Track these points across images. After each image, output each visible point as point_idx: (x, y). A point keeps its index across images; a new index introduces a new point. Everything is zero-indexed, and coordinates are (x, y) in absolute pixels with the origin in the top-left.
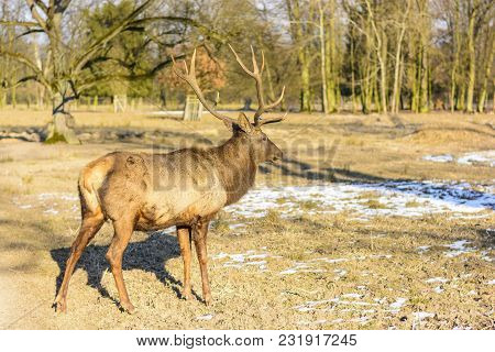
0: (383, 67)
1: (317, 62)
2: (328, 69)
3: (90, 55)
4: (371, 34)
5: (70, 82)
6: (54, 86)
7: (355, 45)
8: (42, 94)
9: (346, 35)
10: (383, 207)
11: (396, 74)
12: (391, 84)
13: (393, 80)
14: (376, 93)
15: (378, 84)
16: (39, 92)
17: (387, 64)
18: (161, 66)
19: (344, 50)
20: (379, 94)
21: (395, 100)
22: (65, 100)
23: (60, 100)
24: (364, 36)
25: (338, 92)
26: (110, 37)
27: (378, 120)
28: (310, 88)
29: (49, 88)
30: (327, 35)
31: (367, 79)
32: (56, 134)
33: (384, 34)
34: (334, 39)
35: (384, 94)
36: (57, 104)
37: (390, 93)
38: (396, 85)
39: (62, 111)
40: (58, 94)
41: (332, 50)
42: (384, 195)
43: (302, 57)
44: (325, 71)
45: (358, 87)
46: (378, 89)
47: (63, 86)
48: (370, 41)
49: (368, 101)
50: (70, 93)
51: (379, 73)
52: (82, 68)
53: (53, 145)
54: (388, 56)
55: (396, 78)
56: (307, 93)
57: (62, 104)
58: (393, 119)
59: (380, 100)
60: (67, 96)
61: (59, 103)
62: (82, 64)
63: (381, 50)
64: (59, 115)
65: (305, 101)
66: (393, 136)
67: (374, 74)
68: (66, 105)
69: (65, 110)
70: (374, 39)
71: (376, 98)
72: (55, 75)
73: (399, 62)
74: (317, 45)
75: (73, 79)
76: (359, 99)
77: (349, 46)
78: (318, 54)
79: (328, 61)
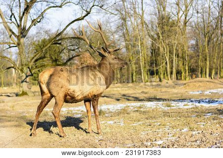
0: (168, 61)
1: (138, 59)
2: (143, 63)
3: (37, 56)
4: (161, 46)
5: (29, 68)
6: (22, 70)
7: (155, 52)
8: (15, 81)
9: (150, 48)
10: (173, 106)
11: (174, 63)
12: (172, 68)
13: (173, 66)
14: (165, 72)
15: (166, 68)
16: (14, 80)
17: (169, 59)
19: (150, 54)
20: (167, 73)
21: (174, 75)
22: (27, 77)
23: (25, 76)
24: (159, 47)
25: (149, 73)
26: (46, 47)
27: (167, 83)
28: (136, 72)
29: (20, 71)
30: (142, 48)
31: (161, 66)
32: (23, 92)
33: (167, 46)
34: (145, 50)
35: (169, 73)
36: (23, 78)
37: (171, 73)
38: (174, 68)
39: (26, 82)
40: (24, 74)
41: (144, 54)
42: (173, 104)
43: (131, 58)
45: (157, 70)
46: (166, 70)
47: (26, 70)
48: (161, 49)
49: (162, 76)
50: (29, 73)
51: (166, 63)
52: (34, 62)
53: (22, 97)
54: (170, 55)
55: (174, 65)
56: (135, 74)
58: (173, 82)
59: (167, 75)
60: (28, 75)
61: (24, 78)
62: (33, 60)
63: (167, 53)
64: (24, 83)
65: (134, 78)
66: (174, 87)
67: (164, 64)
68: (28, 79)
69: (27, 81)
70: (163, 49)
71: (166, 75)
72: (22, 65)
73: (175, 58)
74: (138, 53)
75: (30, 67)
76: (158, 76)
77: (152, 53)
78: (138, 56)
79: (143, 59)
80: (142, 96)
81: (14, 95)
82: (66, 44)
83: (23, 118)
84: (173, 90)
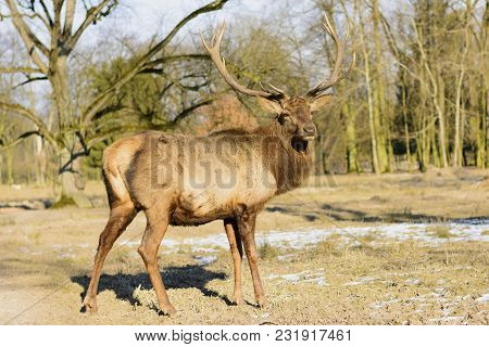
0: (440, 117)
1: (364, 116)
2: (377, 122)
3: (101, 103)
4: (425, 79)
5: (78, 134)
6: (60, 141)
7: (407, 93)
8: (43, 169)
9: (396, 83)
10: (455, 236)
11: (457, 124)
12: (451, 136)
13: (454, 131)
14: (434, 147)
15: (436, 136)
16: (39, 165)
17: (445, 114)
18: (184, 113)
19: (395, 101)
20: (438, 148)
21: (457, 155)
22: (74, 157)
23: (68, 157)
24: (417, 82)
25: (391, 149)
26: (123, 81)
27: (439, 175)
28: (357, 145)
29: (55, 143)
30: (374, 82)
31: (423, 131)
32: (63, 197)
33: (440, 79)
34: (382, 88)
35: (443, 148)
36: (65, 161)
37: (450, 149)
38: (457, 137)
39: (71, 170)
40: (65, 150)
41: (381, 100)
42: (455, 229)
43: (346, 110)
44: (374, 124)
45: (413, 141)
46: (437, 141)
47: (71, 139)
48: (424, 87)
49: (425, 158)
50: (79, 148)
51: (437, 123)
52: (92, 120)
53: (60, 210)
54: (446, 103)
55: (457, 129)
56: (354, 151)
57: (70, 161)
58: (456, 173)
59: (439, 155)
60: (75, 152)
61: (68, 160)
62: (91, 114)
63: (438, 96)
64: (67, 174)
65: (352, 161)
66: (457, 186)
67: (431, 125)
68: (75, 162)
69: (75, 168)
70: (429, 86)
71: (435, 153)
72: (62, 127)
73: (459, 110)
74: (362, 95)
75: (82, 132)
76: (414, 157)
77: (400, 97)
78: (364, 104)
79: (377, 111)
80: (373, 209)
81: (41, 205)
82: (175, 71)
83: (63, 265)
84: (455, 192)
